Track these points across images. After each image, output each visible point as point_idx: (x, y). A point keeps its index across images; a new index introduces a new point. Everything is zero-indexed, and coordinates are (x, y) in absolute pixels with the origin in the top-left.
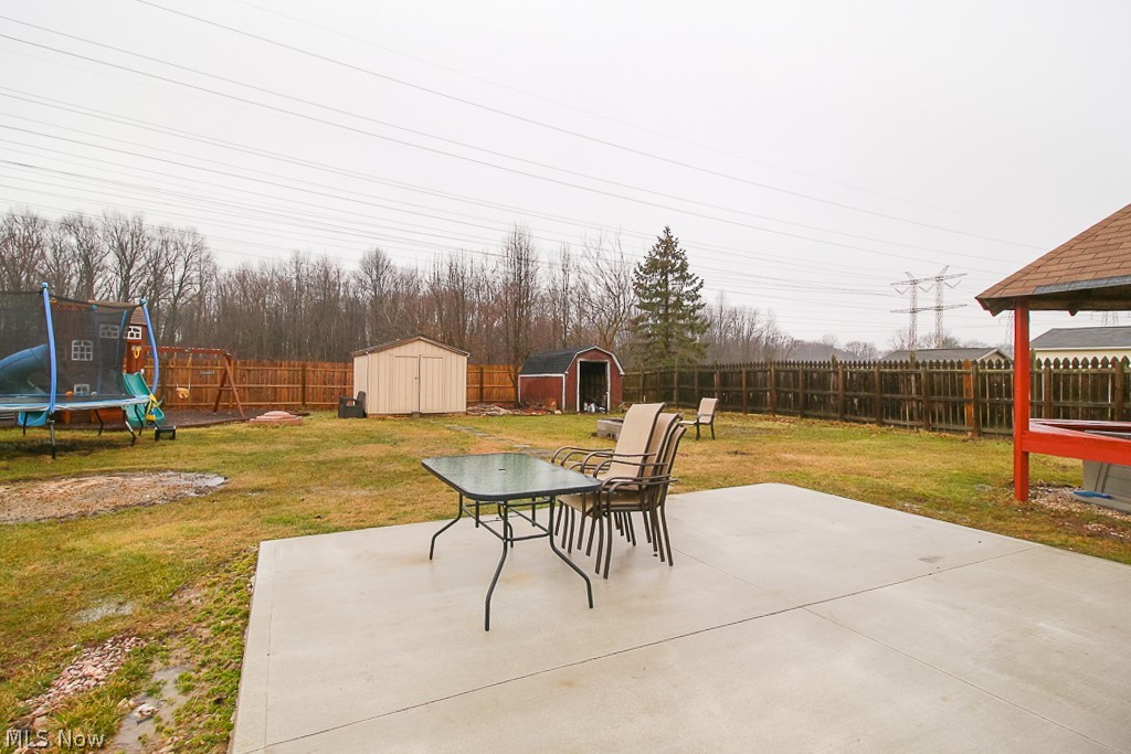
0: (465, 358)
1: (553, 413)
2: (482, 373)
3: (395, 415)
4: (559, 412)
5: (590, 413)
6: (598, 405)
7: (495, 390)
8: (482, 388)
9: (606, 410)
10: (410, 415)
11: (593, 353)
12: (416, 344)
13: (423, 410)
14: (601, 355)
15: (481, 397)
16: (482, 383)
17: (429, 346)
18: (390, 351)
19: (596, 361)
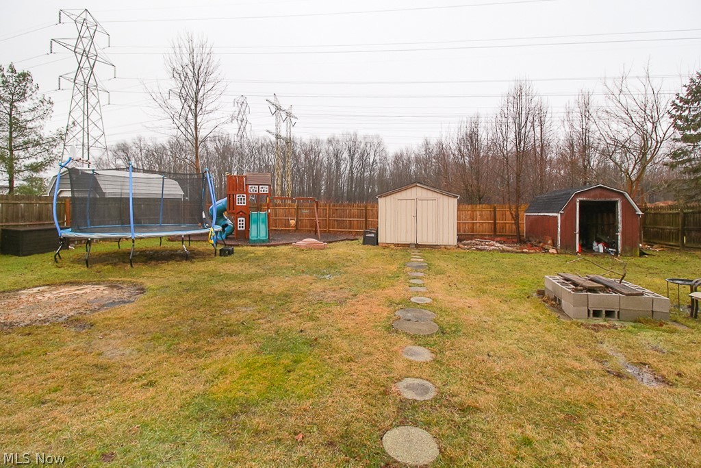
0: (456, 200)
1: (547, 251)
2: (495, 211)
3: (397, 245)
4: (554, 251)
5: (597, 254)
6: (607, 245)
7: (507, 225)
8: (495, 224)
9: (616, 253)
10: (408, 245)
11: (598, 192)
12: (414, 190)
13: (419, 242)
14: (611, 194)
15: (495, 231)
16: (495, 220)
17: (424, 191)
18: (394, 196)
19: (603, 199)
